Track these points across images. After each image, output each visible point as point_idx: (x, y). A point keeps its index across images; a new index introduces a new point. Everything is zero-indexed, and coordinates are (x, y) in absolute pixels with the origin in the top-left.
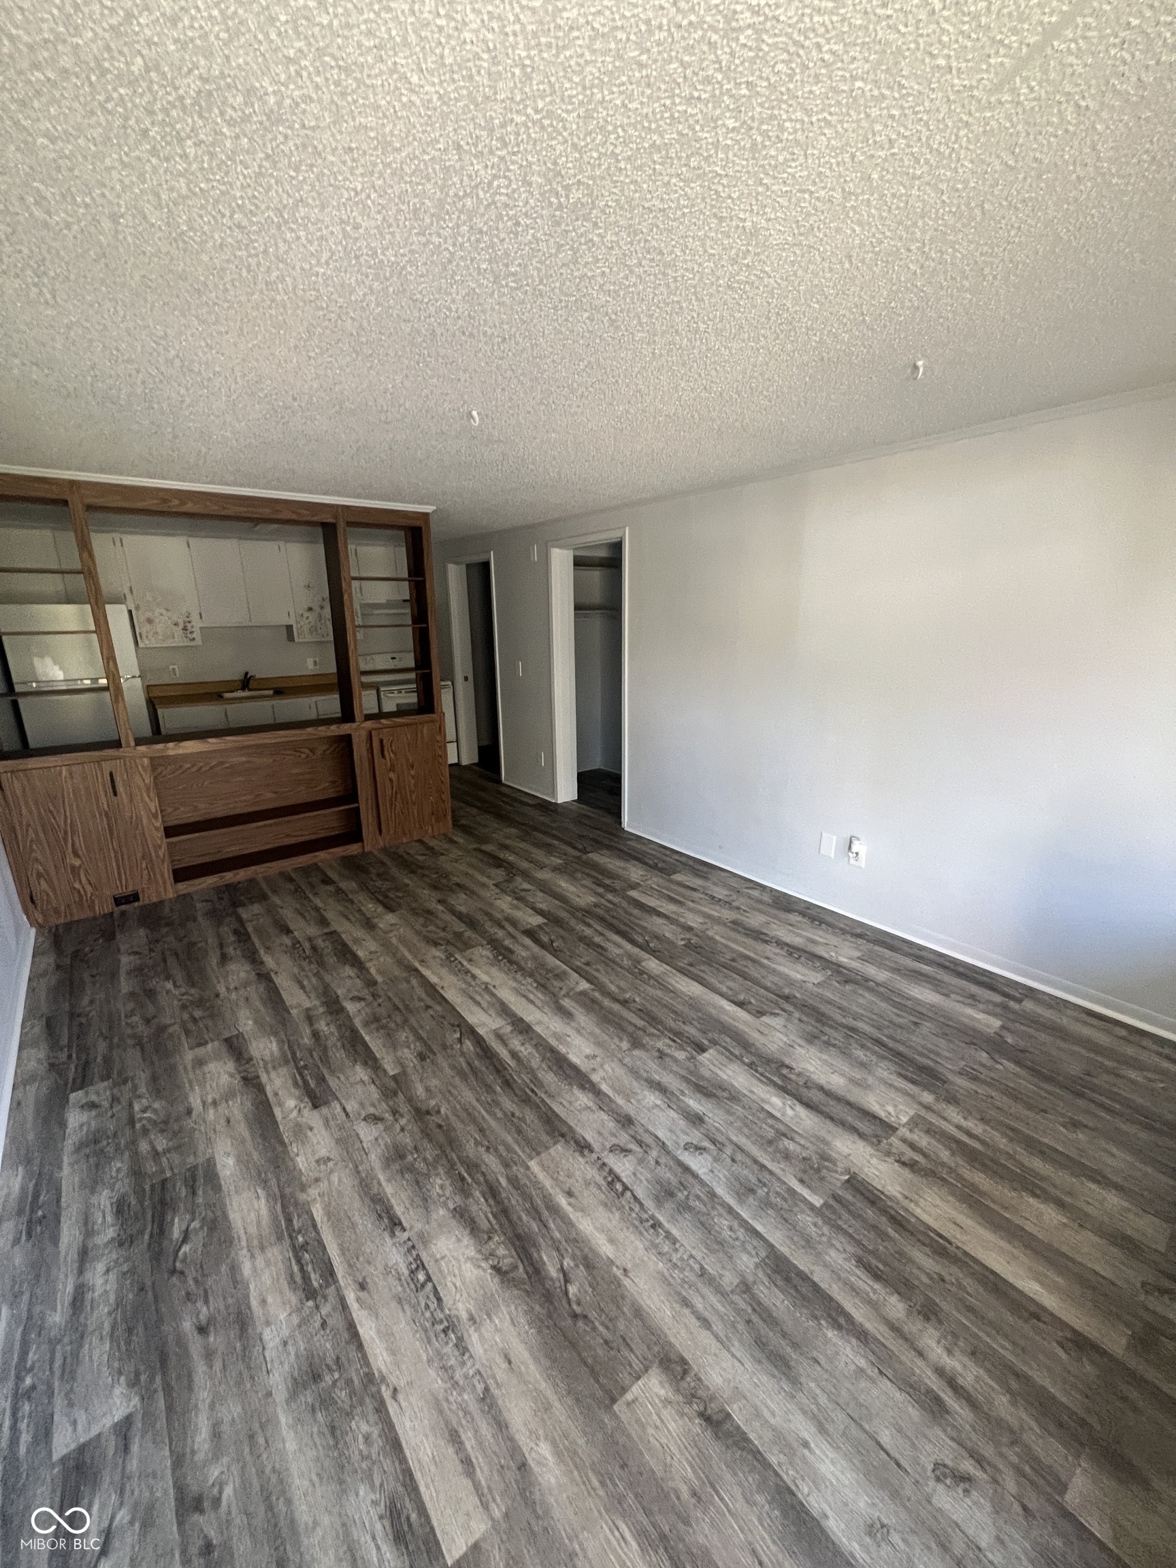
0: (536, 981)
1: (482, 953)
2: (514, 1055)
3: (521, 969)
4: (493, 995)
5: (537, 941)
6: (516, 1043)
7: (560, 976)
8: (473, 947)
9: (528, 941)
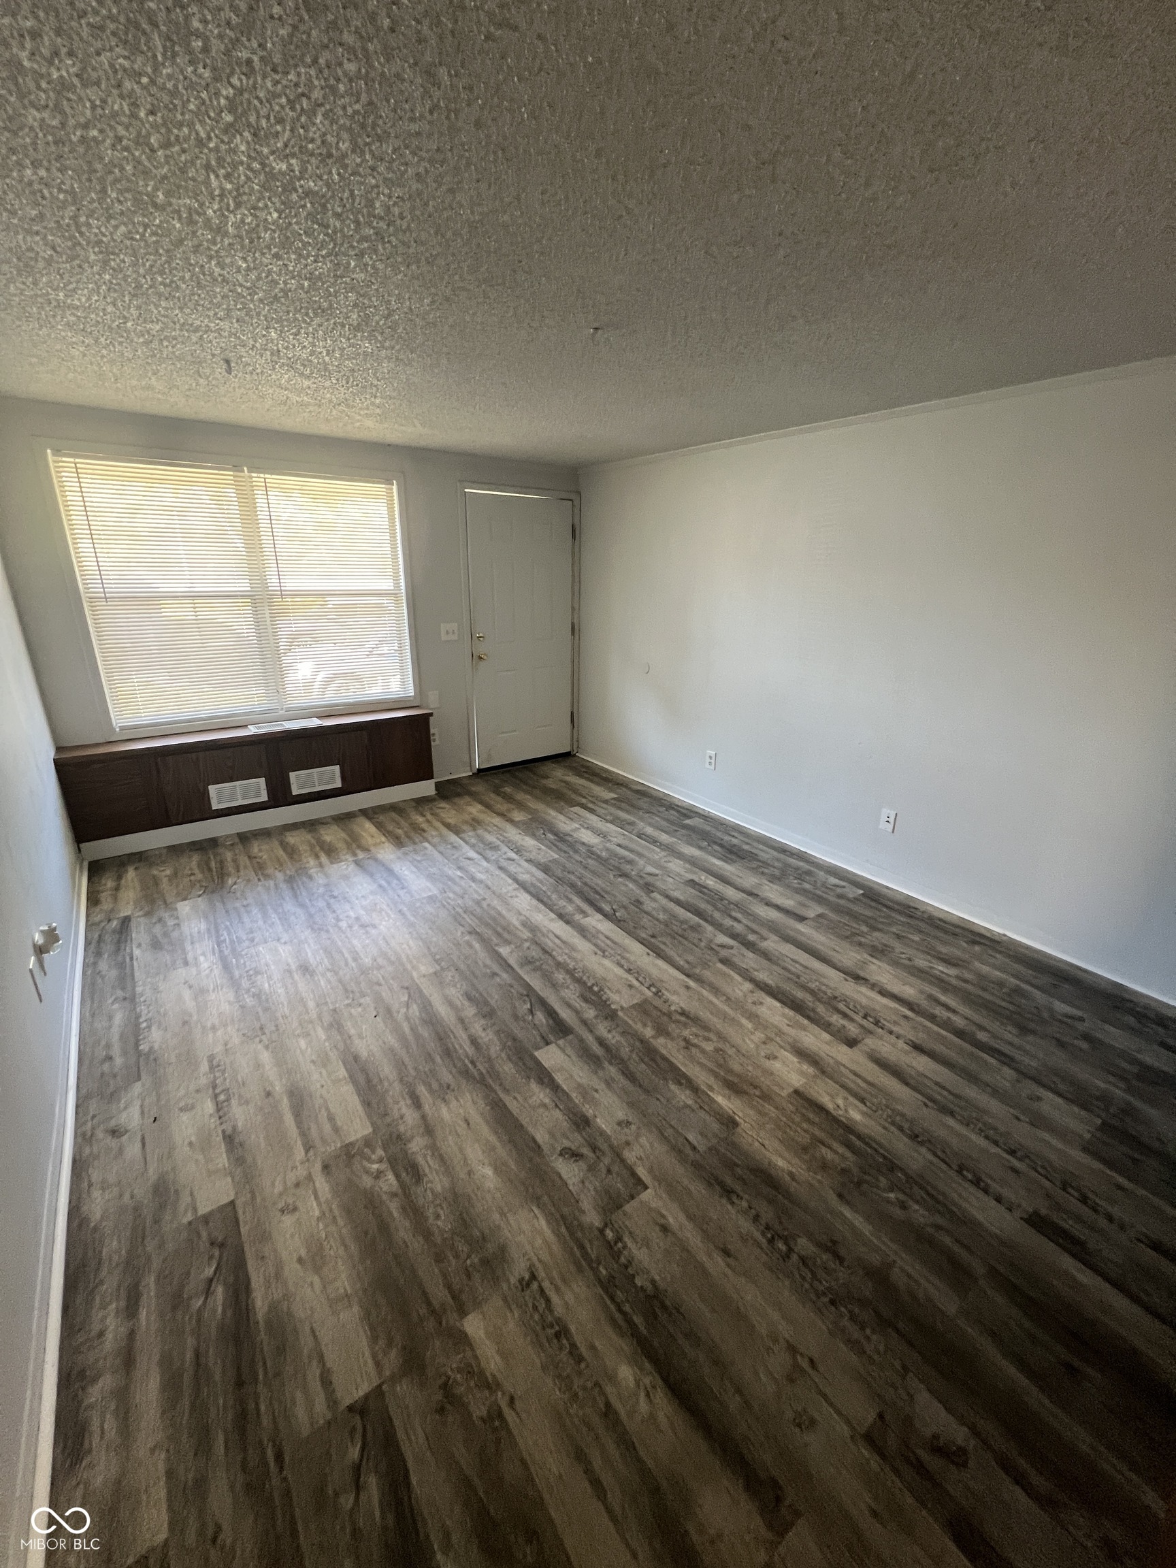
0: (554, 958)
1: (620, 999)
2: (570, 901)
3: (570, 973)
4: (596, 945)
5: (551, 1013)
6: (570, 908)
7: (527, 962)
8: (633, 1007)
9: (564, 1014)
